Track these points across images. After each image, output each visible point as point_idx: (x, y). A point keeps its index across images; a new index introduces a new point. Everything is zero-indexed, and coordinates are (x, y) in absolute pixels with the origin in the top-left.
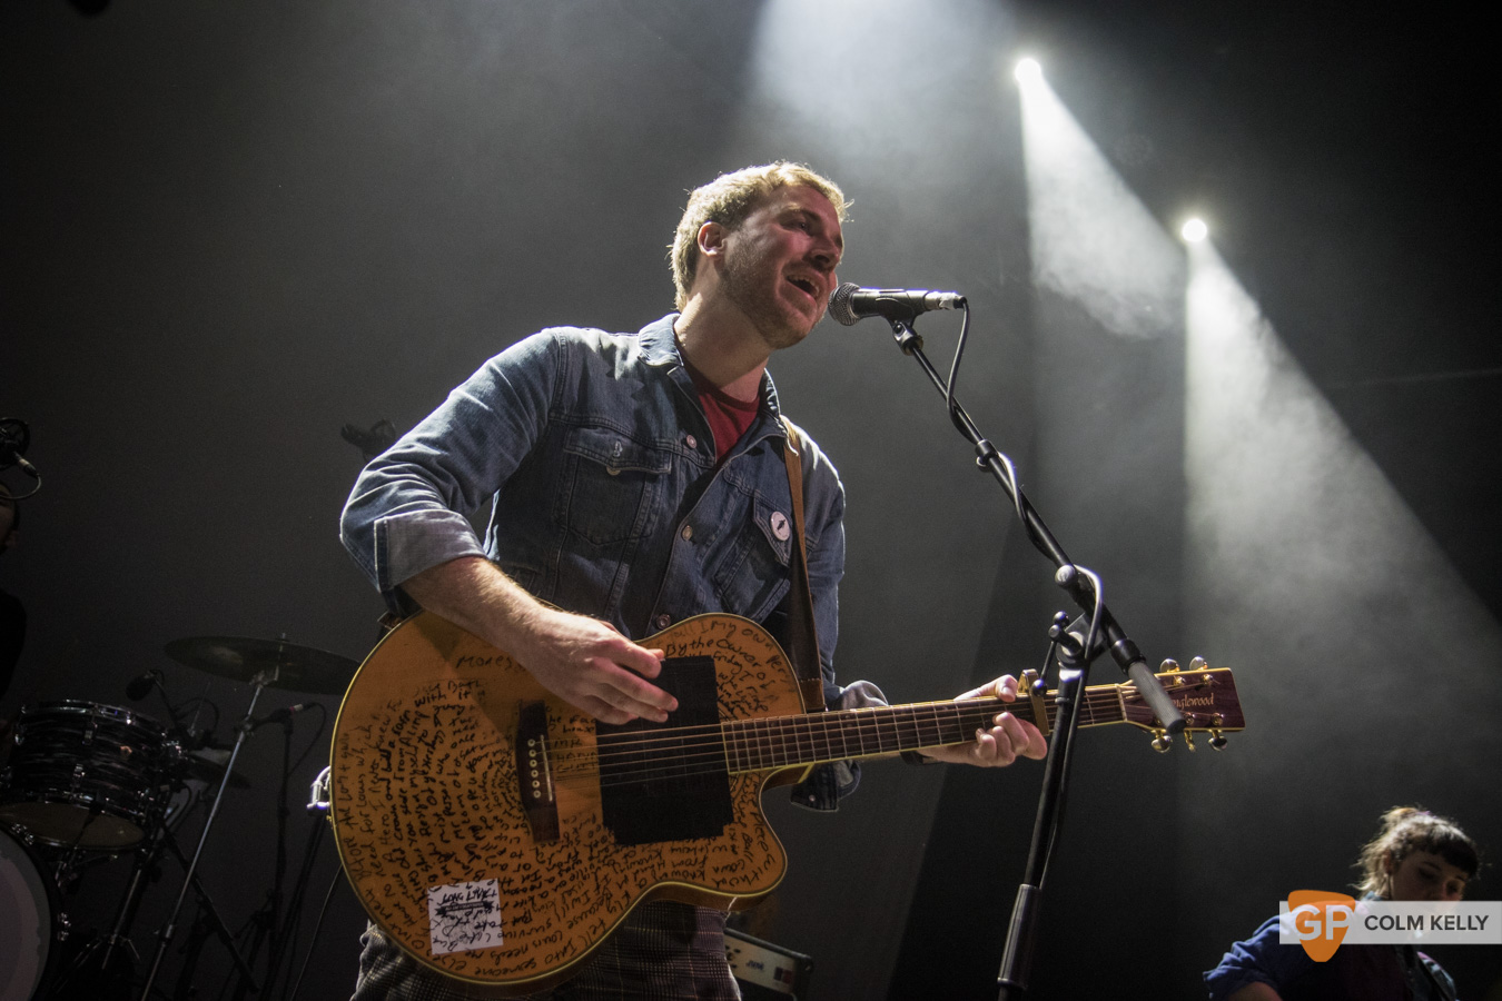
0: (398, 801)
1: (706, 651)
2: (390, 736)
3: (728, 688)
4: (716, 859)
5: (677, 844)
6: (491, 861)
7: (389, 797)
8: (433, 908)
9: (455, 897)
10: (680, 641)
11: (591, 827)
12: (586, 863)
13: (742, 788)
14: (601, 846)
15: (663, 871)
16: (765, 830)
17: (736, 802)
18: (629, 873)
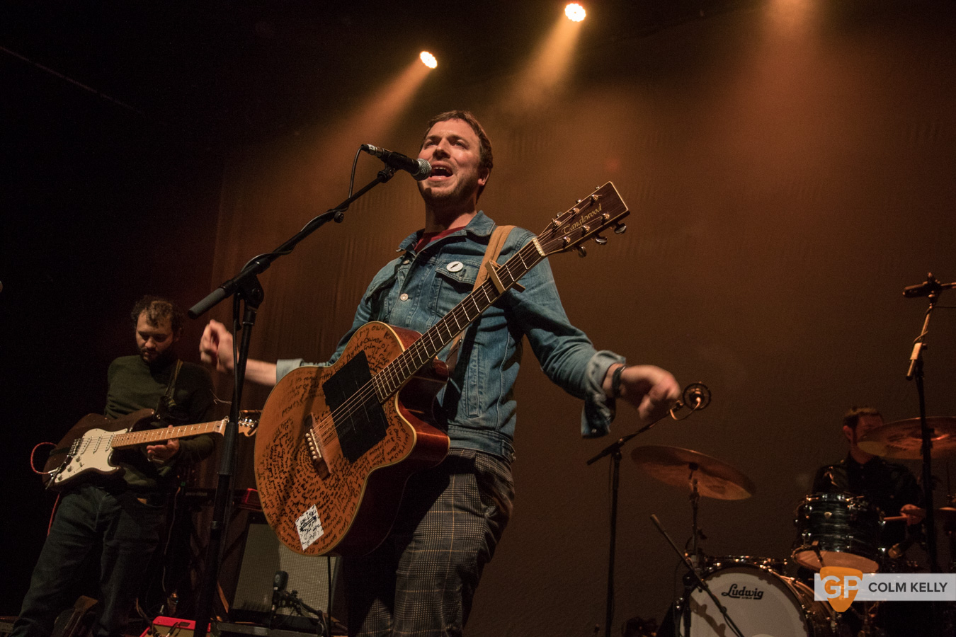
0: (278, 488)
1: (361, 349)
2: (270, 461)
3: (373, 361)
4: (388, 448)
5: (372, 450)
6: (311, 497)
7: (275, 488)
8: (298, 528)
9: (304, 520)
10: (351, 350)
11: (340, 461)
12: (342, 479)
13: (389, 407)
14: (345, 468)
15: (369, 466)
16: (402, 422)
17: (387, 415)
18: (358, 475)
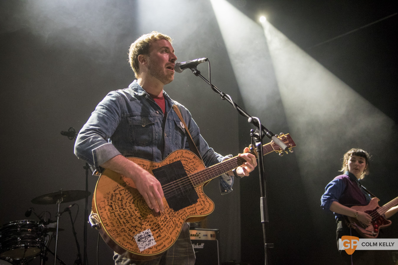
0: (118, 217)
1: (178, 159)
2: (110, 201)
3: (187, 167)
4: (198, 208)
5: (188, 207)
6: (146, 225)
7: (115, 216)
8: (136, 240)
9: (141, 236)
10: (171, 159)
11: (167, 209)
12: (169, 218)
13: (198, 190)
14: (171, 213)
15: (187, 214)
16: (207, 198)
17: (198, 193)
18: (180, 217)
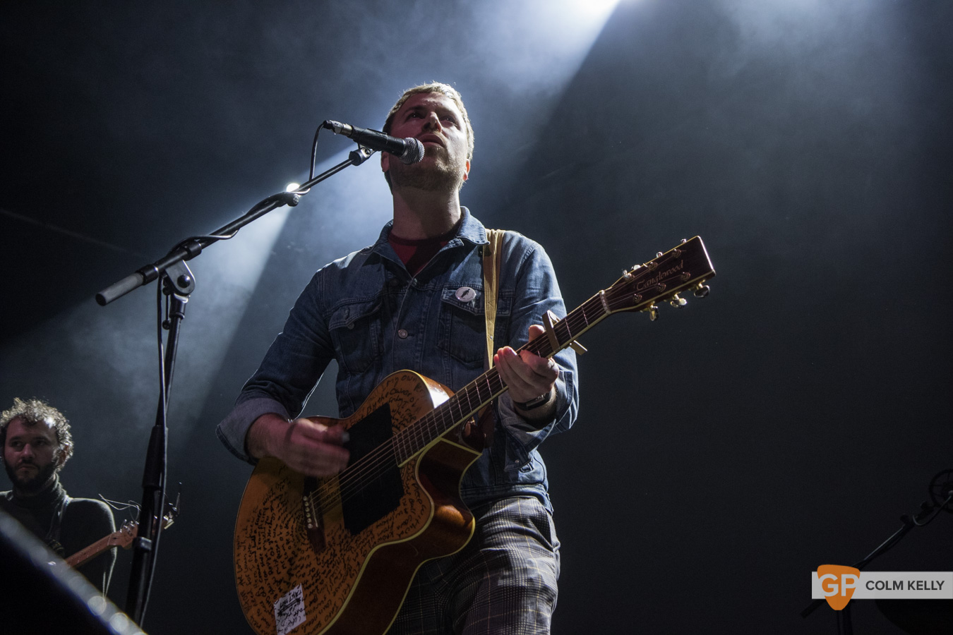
0: (259, 561)
1: (385, 401)
2: (255, 527)
3: (397, 416)
4: (399, 520)
5: (380, 522)
6: (298, 575)
7: (256, 560)
8: (276, 613)
9: (285, 602)
10: (373, 402)
11: (340, 532)
12: (339, 555)
13: (407, 472)
14: (345, 541)
15: (375, 541)
16: (420, 491)
17: (405, 481)
18: (358, 551)
